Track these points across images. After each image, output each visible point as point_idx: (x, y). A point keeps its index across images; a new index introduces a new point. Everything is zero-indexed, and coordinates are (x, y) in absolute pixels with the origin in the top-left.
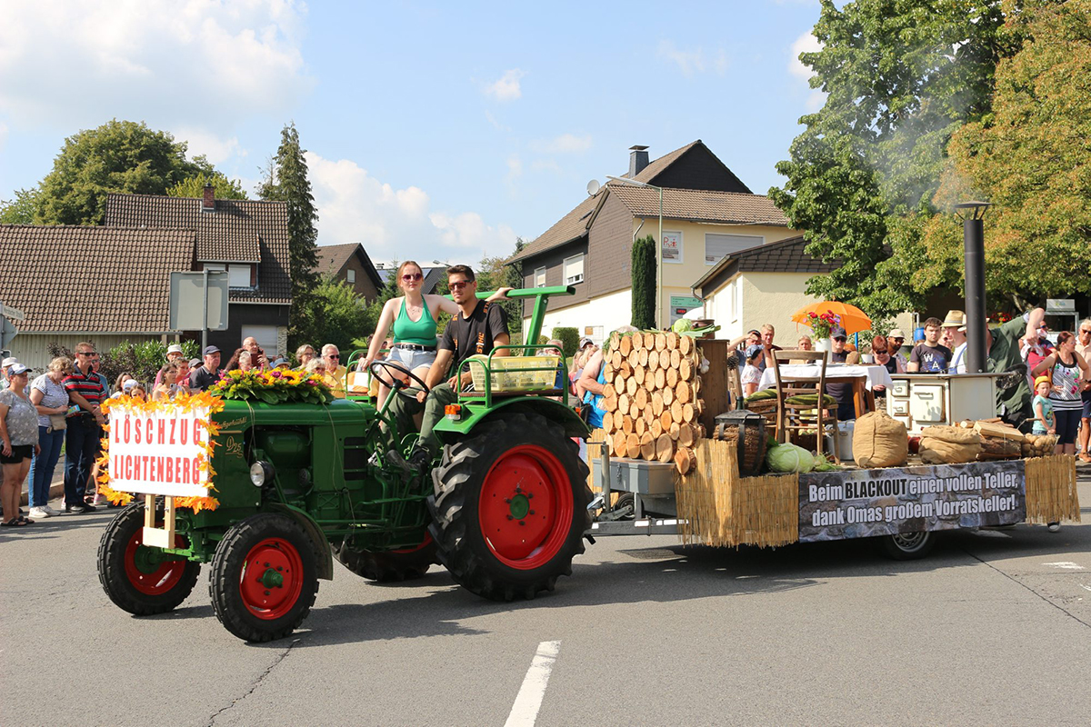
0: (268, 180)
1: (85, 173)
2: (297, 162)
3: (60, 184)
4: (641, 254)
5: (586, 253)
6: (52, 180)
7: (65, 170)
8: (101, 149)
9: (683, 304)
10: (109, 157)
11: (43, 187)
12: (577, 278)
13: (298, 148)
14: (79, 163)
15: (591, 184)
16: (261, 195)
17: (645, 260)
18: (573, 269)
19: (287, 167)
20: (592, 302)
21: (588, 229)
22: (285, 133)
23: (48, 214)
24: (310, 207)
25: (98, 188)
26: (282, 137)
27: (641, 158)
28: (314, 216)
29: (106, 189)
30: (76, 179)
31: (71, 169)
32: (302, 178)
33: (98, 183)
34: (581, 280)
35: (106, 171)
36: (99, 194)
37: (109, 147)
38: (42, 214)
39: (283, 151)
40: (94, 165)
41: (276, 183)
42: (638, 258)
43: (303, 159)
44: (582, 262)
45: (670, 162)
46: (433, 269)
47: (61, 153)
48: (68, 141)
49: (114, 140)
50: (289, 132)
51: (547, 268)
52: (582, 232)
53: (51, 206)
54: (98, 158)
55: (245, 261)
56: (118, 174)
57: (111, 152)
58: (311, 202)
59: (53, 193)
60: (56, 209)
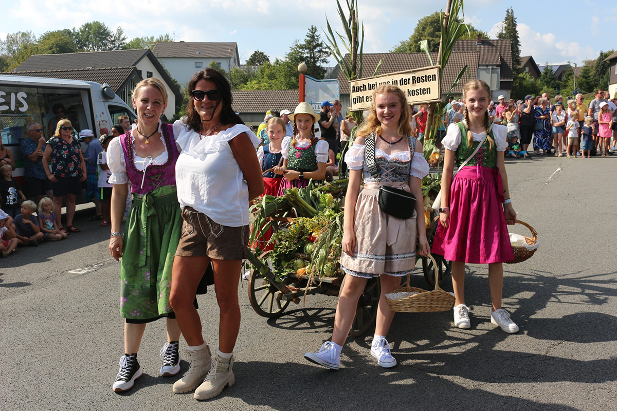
0: (501, 31)
1: (426, 33)
2: (513, 23)
3: (417, 38)
6: (414, 37)
7: (419, 32)
8: (432, 23)
10: (435, 26)
11: (411, 39)
13: (513, 17)
14: (424, 29)
16: (498, 37)
19: (509, 25)
22: (508, 11)
23: (412, 49)
24: (518, 41)
25: (431, 39)
26: (506, 13)
28: (519, 45)
29: (434, 39)
30: (423, 36)
31: (420, 32)
32: (515, 29)
33: (431, 37)
35: (434, 32)
36: (431, 41)
37: (435, 22)
38: (410, 50)
39: (507, 19)
40: (429, 29)
41: (504, 32)
43: (516, 22)
46: (561, 66)
47: (417, 26)
48: (419, 21)
49: (436, 19)
50: (510, 11)
53: (413, 46)
54: (431, 27)
55: (495, 64)
56: (438, 33)
57: (435, 24)
58: (518, 39)
59: (414, 41)
60: (416, 47)
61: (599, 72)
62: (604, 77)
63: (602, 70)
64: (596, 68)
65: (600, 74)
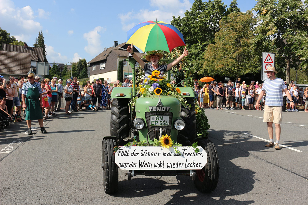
0: (36, 43)
2: (42, 39)
4: (121, 64)
5: (106, 62)
9: (127, 74)
12: (103, 68)
13: (42, 36)
15: (105, 48)
16: (34, 46)
17: (121, 65)
18: (102, 66)
19: (40, 40)
20: (107, 73)
21: (107, 58)
22: (39, 33)
24: (45, 49)
26: (39, 34)
27: (116, 44)
28: (45, 51)
32: (43, 43)
34: (104, 68)
39: (39, 37)
41: (37, 44)
42: (120, 64)
43: (44, 39)
44: (105, 64)
45: (124, 45)
50: (41, 33)
51: (96, 65)
52: (105, 58)
55: (35, 60)
58: (45, 48)
61: (79, 69)
62: (82, 71)
63: (80, 68)
64: (78, 67)
65: (80, 70)
